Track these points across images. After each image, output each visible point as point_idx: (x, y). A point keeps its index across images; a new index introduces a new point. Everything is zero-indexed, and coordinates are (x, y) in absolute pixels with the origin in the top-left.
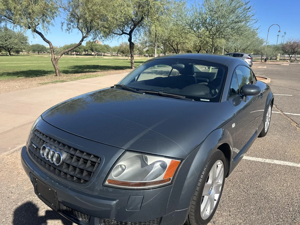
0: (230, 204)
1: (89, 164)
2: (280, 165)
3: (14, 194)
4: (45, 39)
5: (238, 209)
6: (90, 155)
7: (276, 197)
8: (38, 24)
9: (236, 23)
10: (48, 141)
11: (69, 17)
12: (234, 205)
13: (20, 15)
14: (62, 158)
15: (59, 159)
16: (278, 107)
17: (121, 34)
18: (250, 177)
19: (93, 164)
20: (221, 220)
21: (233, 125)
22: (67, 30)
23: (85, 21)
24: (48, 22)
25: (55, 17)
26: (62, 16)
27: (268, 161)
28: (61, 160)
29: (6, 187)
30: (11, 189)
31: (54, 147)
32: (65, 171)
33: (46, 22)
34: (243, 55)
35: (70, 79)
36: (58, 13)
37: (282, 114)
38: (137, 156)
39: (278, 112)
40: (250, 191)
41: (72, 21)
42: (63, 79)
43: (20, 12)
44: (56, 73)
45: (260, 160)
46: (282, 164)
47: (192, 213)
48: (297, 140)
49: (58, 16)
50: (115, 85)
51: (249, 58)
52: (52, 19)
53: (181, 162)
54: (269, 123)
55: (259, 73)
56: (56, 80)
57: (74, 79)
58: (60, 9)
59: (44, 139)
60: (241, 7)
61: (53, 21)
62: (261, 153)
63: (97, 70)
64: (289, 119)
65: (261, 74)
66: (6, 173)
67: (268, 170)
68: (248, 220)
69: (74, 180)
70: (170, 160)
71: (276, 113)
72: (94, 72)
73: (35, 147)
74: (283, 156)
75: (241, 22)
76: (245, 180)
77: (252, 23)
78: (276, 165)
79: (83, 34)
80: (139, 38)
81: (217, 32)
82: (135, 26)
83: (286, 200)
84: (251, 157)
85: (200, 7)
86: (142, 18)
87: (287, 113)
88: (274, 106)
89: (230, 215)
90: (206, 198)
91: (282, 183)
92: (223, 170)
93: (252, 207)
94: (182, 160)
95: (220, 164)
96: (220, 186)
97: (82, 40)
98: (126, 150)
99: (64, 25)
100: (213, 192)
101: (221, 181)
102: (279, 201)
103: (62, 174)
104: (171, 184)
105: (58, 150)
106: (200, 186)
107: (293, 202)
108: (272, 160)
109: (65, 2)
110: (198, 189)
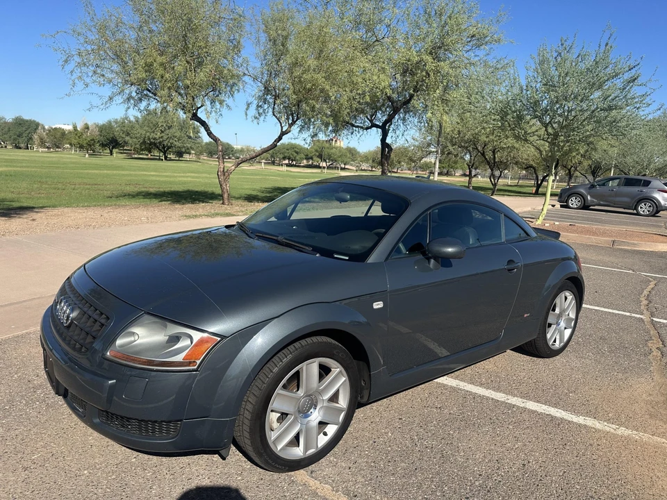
1: (97, 326)
2: (534, 412)
4: (211, 133)
6: (102, 314)
7: (468, 459)
8: (202, 106)
11: (261, 94)
13: (169, 88)
14: (72, 316)
15: (68, 317)
16: (651, 305)
17: (367, 129)
19: (101, 326)
21: (378, 305)
22: (256, 118)
24: (221, 103)
25: (236, 93)
26: (250, 90)
27: (514, 400)
28: (70, 318)
31: (70, 301)
32: (71, 334)
33: (217, 103)
35: (242, 212)
36: (241, 85)
37: (646, 320)
38: (155, 322)
39: (638, 316)
40: (425, 441)
41: (265, 101)
43: (169, 85)
45: (499, 396)
46: (540, 411)
48: (628, 374)
49: (242, 91)
51: (666, 192)
52: (230, 96)
56: (216, 211)
58: (246, 79)
60: (620, 76)
61: (229, 101)
64: (653, 332)
69: (76, 347)
70: (203, 335)
71: (632, 317)
73: (57, 302)
78: (525, 409)
79: (282, 127)
81: (562, 128)
82: (396, 111)
83: (483, 468)
86: (411, 96)
87: (662, 321)
88: (645, 302)
89: (350, 468)
90: (291, 419)
91: (504, 442)
92: (345, 381)
93: (403, 464)
94: (222, 337)
95: (336, 368)
96: (341, 410)
97: (280, 138)
98: (145, 313)
99: (250, 108)
100: (316, 416)
101: (344, 403)
102: (466, 467)
103: (68, 338)
104: (196, 370)
105: (73, 304)
106: (262, 388)
107: (496, 473)
108: (526, 401)
109: (255, 66)
110: (258, 392)
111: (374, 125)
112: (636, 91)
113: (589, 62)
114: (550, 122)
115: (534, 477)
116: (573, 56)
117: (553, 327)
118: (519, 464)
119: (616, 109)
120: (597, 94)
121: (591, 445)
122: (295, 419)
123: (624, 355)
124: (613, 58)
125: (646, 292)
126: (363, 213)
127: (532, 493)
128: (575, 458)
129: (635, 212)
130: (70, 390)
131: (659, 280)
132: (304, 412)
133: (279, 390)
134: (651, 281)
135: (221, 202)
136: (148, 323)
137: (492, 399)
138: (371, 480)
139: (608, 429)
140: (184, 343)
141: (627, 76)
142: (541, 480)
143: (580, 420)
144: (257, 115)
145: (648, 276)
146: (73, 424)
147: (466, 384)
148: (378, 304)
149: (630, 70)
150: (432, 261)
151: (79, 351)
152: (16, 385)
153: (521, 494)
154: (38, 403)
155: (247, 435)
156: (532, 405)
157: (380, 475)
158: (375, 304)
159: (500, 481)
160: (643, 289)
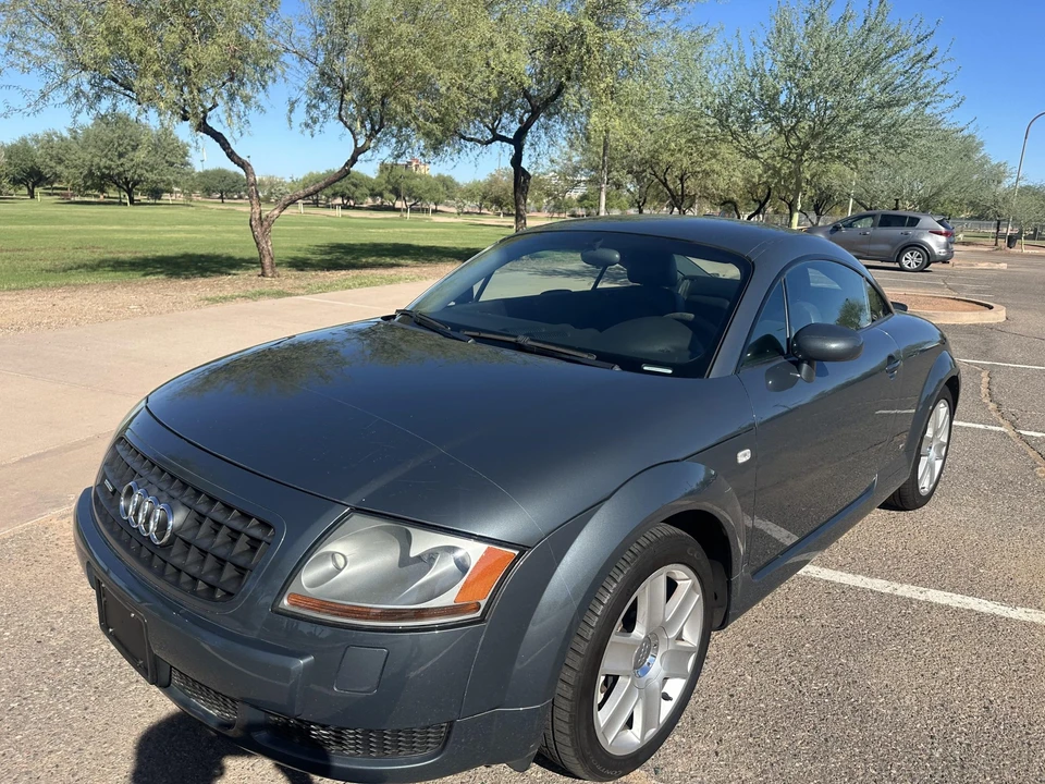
0: (729, 718)
1: (242, 544)
2: (947, 607)
3: (59, 633)
4: (233, 152)
5: (751, 735)
6: (250, 518)
7: (896, 709)
8: (215, 106)
9: (881, 106)
10: (144, 472)
11: (313, 84)
12: (741, 722)
13: (156, 75)
14: (171, 523)
15: (162, 526)
16: (1004, 409)
17: (487, 143)
18: (823, 638)
19: (254, 543)
20: (681, 764)
21: (744, 456)
22: (307, 125)
23: (365, 98)
24: (246, 100)
25: (270, 83)
26: (294, 80)
27: (906, 590)
28: (169, 528)
29: (38, 613)
30: (52, 618)
31: (155, 491)
32: (178, 561)
33: (238, 98)
34: (918, 220)
35: (304, 288)
36: (278, 70)
37: (1011, 433)
38: (379, 528)
39: (998, 429)
40: (811, 683)
41: (323, 97)
42: (281, 288)
43: (156, 67)
44: (263, 268)
45: (879, 585)
46: (955, 605)
47: (563, 724)
48: (1040, 527)
49: (280, 80)
50: (397, 311)
51: (940, 234)
52: (261, 89)
53: (519, 557)
54: (938, 464)
55: (974, 287)
56: (258, 289)
57: (319, 288)
58: (287, 58)
59: (136, 466)
61: (260, 97)
62: (889, 562)
63: (402, 262)
64: (1032, 454)
65: (978, 291)
66: (45, 571)
67: (895, 620)
68: (774, 773)
69: (198, 589)
70: (483, 547)
71: (990, 431)
72: (392, 266)
73: (111, 488)
74: (967, 577)
75: (898, 103)
76: (803, 645)
77: (942, 107)
78: (930, 606)
79: (356, 141)
80: (548, 155)
81: (814, 136)
82: (534, 116)
83: (929, 722)
84: (851, 575)
85: (758, 50)
86: (560, 89)
87: (1032, 433)
88: (992, 406)
89: (717, 754)
90: (624, 684)
91: (934, 668)
92: (698, 601)
93: (800, 734)
94: (522, 548)
95: (685, 580)
96: (688, 652)
97: (353, 160)
98: (352, 510)
99: (296, 110)
100: (656, 668)
101: (693, 639)
102: (903, 725)
103: (170, 570)
104: (482, 619)
105: (165, 498)
106: (589, 638)
107: (955, 729)
108: (922, 589)
109: (304, 35)
110: (583, 647)
111: (497, 137)
112: (930, 76)
113: (853, 29)
114: (793, 128)
115: (1014, 728)
116: (831, 17)
117: (924, 460)
118: (977, 707)
119: (897, 105)
122: (633, 684)
123: (1016, 495)
124: (890, 23)
125: (984, 390)
127: (1030, 761)
129: (897, 265)
131: (991, 370)
132: (640, 667)
133: (614, 638)
134: (981, 372)
135: (260, 271)
136: (363, 533)
137: (872, 591)
140: (445, 566)
141: (912, 52)
142: (1027, 733)
143: (1019, 613)
144: (310, 122)
145: (972, 364)
147: (818, 569)
148: (745, 455)
149: (919, 42)
151: (208, 596)
152: (15, 652)
154: (74, 688)
155: (566, 728)
157: (773, 759)
158: (740, 454)
159: (968, 745)
160: (978, 385)
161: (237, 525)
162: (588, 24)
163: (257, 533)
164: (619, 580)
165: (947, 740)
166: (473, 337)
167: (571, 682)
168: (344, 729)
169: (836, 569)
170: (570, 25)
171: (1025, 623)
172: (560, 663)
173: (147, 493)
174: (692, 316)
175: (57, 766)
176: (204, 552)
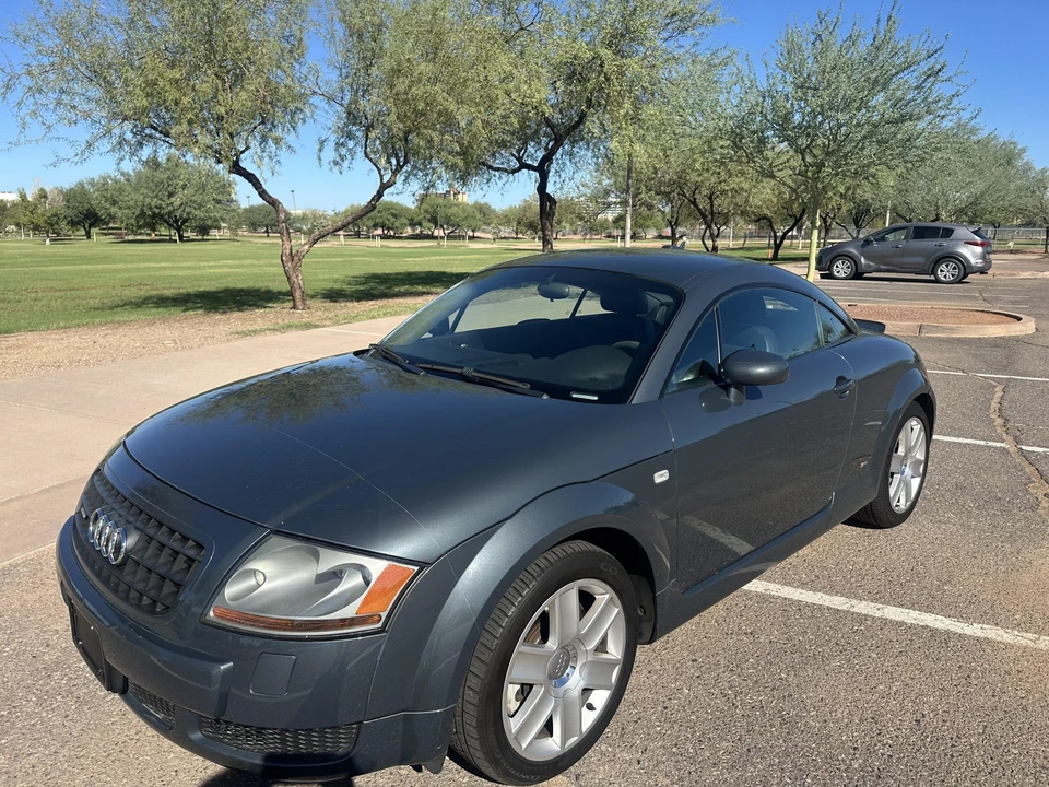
0: (658, 729)
1: (180, 563)
2: (902, 623)
3: (53, 649)
4: (264, 191)
5: (676, 745)
6: (187, 539)
7: (825, 721)
8: (247, 148)
9: (895, 122)
10: (110, 500)
11: (341, 124)
12: (669, 732)
13: (190, 122)
14: (124, 545)
15: (118, 547)
16: (1009, 425)
17: (514, 171)
18: (769, 654)
19: (189, 562)
20: (603, 772)
21: (661, 477)
22: (336, 163)
23: (389, 135)
24: (277, 141)
25: (300, 124)
26: (323, 119)
27: (864, 607)
28: (123, 550)
29: (37, 631)
30: (49, 635)
31: (116, 518)
32: (128, 579)
33: (270, 142)
34: (952, 231)
35: (331, 319)
36: (307, 112)
37: (1012, 449)
39: (998, 444)
40: (746, 696)
41: (350, 136)
42: (309, 320)
43: (190, 116)
45: (838, 602)
46: (909, 622)
48: (1019, 544)
49: (309, 121)
50: (373, 345)
52: (291, 130)
54: (916, 483)
55: (1011, 298)
56: (287, 322)
57: (345, 319)
58: (316, 100)
59: (104, 495)
60: (915, 67)
61: (291, 138)
62: (853, 580)
63: (433, 290)
64: (1029, 469)
67: (845, 636)
69: (143, 603)
70: (383, 564)
71: (989, 447)
72: (422, 294)
73: (84, 515)
74: (929, 593)
76: (747, 661)
78: (885, 622)
79: (381, 177)
81: (829, 154)
82: (558, 142)
83: (856, 734)
84: (811, 593)
86: (582, 117)
87: (1035, 449)
88: (999, 421)
89: (639, 762)
90: (537, 692)
91: (873, 683)
92: (618, 613)
93: (724, 744)
94: (422, 565)
95: (603, 595)
96: (612, 664)
97: (380, 194)
98: (271, 532)
99: (326, 148)
100: (576, 680)
101: (617, 651)
102: (829, 736)
103: (122, 587)
104: (382, 630)
105: (123, 523)
106: (493, 648)
107: (879, 741)
108: (881, 606)
109: (331, 78)
110: (487, 657)
111: (524, 166)
112: (941, 89)
113: (863, 47)
114: (808, 146)
115: (940, 741)
116: (839, 38)
117: (897, 478)
118: (908, 719)
119: (910, 119)
120: (880, 97)
121: (1007, 673)
122: (547, 692)
123: (1001, 511)
125: (994, 405)
126: (568, 312)
127: (949, 772)
128: (993, 700)
129: (933, 277)
130: (132, 680)
131: (1007, 385)
132: (557, 676)
133: (520, 647)
134: (995, 386)
135: (290, 304)
136: (281, 552)
137: (829, 608)
138: (681, 779)
139: (1023, 642)
140: (352, 581)
141: (924, 67)
142: (953, 746)
143: (974, 630)
144: (338, 159)
145: (988, 378)
146: (133, 732)
147: (779, 586)
148: (662, 475)
149: (929, 57)
150: (733, 390)
151: (151, 610)
152: (11, 665)
153: (930, 775)
154: (59, 698)
155: (473, 732)
156: (893, 613)
157: (693, 768)
158: (656, 475)
159: (890, 756)
160: (989, 400)
161: (177, 546)
162: (606, 53)
163: (192, 553)
164: (524, 594)
165: (870, 751)
166: (424, 369)
167: (477, 689)
168: (264, 729)
169: (797, 587)
170: (589, 55)
171: (978, 639)
172: (462, 669)
173: (109, 519)
174: (638, 344)
175: (33, 767)
176: (149, 571)
